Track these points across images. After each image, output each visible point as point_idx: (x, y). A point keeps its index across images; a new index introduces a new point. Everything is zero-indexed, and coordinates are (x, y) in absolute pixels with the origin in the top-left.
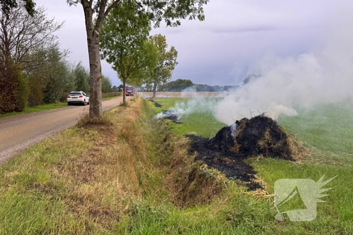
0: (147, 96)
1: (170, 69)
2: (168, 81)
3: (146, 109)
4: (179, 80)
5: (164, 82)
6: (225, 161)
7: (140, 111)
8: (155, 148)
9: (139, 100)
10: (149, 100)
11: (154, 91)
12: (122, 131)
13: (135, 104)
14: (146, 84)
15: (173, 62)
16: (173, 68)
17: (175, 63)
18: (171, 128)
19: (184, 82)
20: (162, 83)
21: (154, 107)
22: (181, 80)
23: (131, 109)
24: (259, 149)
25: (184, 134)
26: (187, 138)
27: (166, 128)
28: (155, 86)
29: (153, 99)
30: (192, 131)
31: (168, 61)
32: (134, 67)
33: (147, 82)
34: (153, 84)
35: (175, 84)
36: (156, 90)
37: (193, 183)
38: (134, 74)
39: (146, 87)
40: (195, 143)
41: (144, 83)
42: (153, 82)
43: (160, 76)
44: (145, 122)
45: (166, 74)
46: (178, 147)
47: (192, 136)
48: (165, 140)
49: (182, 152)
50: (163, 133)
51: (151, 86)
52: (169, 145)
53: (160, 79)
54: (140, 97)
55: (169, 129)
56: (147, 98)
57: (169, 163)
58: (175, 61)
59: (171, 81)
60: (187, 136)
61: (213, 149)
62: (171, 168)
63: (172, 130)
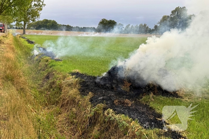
0: (17, 33)
1: (38, 9)
2: (37, 20)
3: (18, 45)
4: (45, 20)
5: (33, 21)
6: (127, 104)
7: (14, 47)
8: (37, 85)
9: (10, 37)
10: (20, 37)
11: (24, 29)
12: (5, 72)
13: (8, 40)
14: (16, 22)
15: (41, 3)
16: (41, 9)
17: (43, 4)
18: (53, 66)
19: (50, 22)
20: (31, 22)
21: (26, 43)
22: (47, 20)
23: (5, 46)
24: (149, 88)
25: (68, 72)
26: (74, 76)
27: (46, 65)
28: (25, 24)
29: (23, 36)
30: (75, 68)
31: (36, 3)
32: (7, 5)
33: (17, 20)
34: (23, 23)
35: (42, 23)
36: (26, 28)
37: (96, 128)
38: (8, 12)
39: (16, 25)
40: (83, 82)
41: (14, 21)
42: (23, 20)
43: (30, 16)
44: (20, 58)
45: (35, 14)
46: (66, 86)
47: (77, 74)
48: (48, 77)
49: (73, 92)
50: (44, 70)
51: (21, 24)
52: (54, 83)
53: (29, 18)
54: (10, 34)
55: (51, 67)
56: (18, 35)
57: (57, 102)
58: (43, 3)
59: (39, 20)
60: (73, 74)
61: (105, 88)
62: (61, 107)
63: (54, 67)
